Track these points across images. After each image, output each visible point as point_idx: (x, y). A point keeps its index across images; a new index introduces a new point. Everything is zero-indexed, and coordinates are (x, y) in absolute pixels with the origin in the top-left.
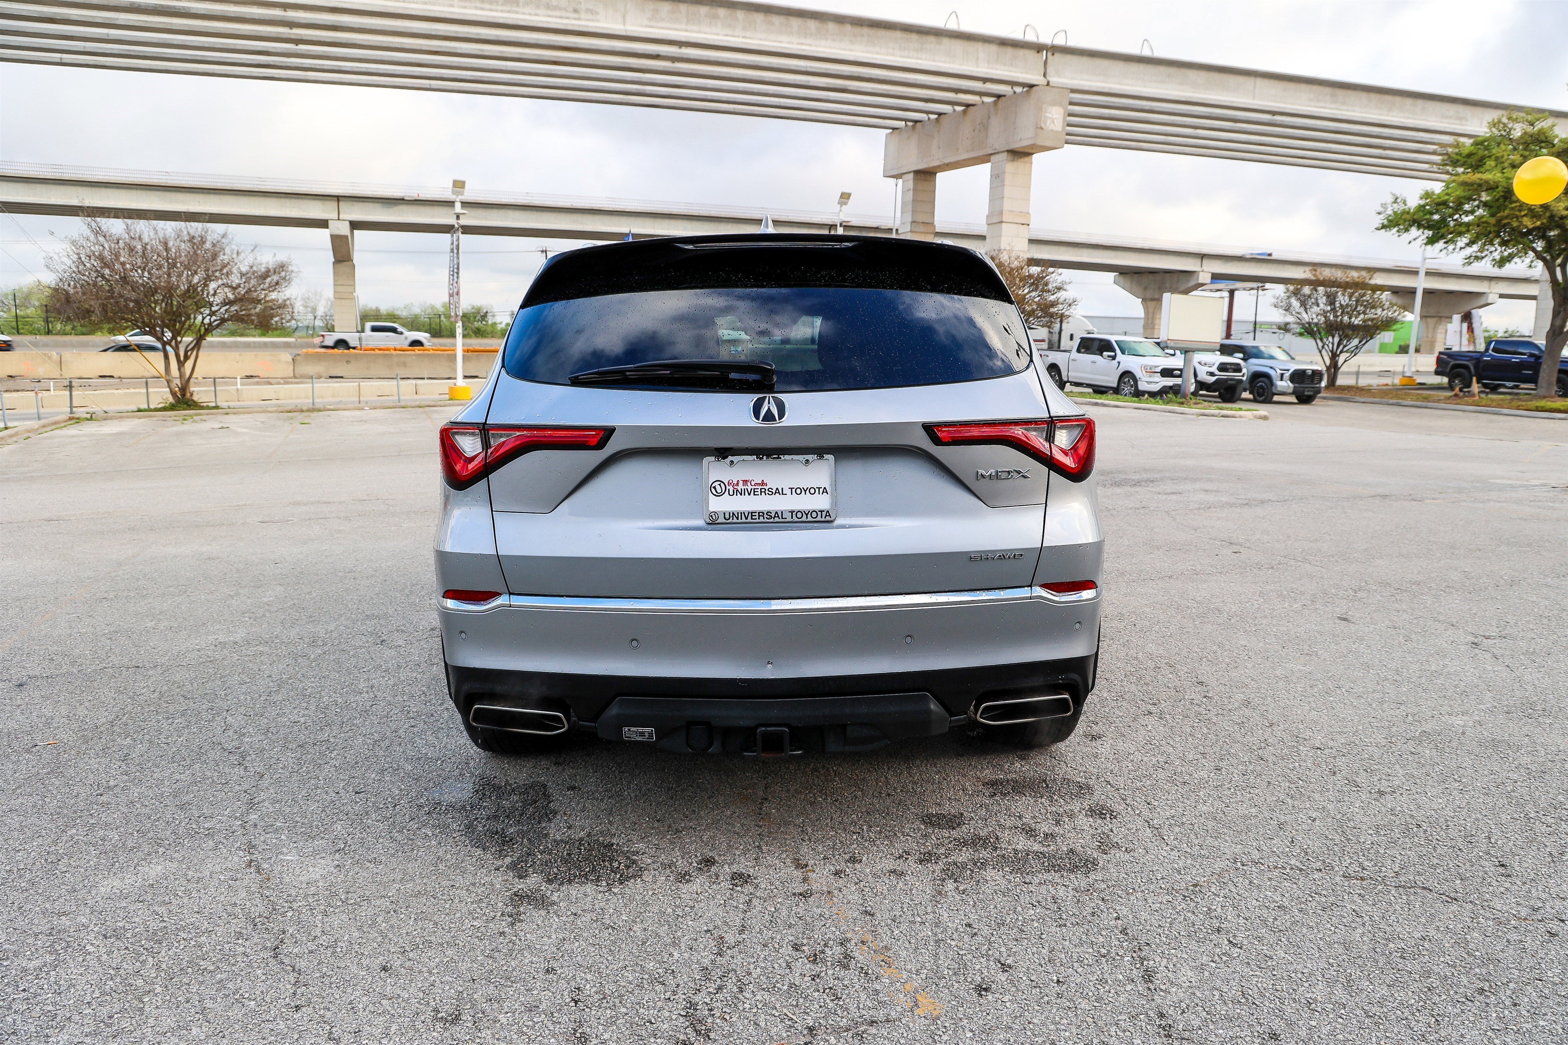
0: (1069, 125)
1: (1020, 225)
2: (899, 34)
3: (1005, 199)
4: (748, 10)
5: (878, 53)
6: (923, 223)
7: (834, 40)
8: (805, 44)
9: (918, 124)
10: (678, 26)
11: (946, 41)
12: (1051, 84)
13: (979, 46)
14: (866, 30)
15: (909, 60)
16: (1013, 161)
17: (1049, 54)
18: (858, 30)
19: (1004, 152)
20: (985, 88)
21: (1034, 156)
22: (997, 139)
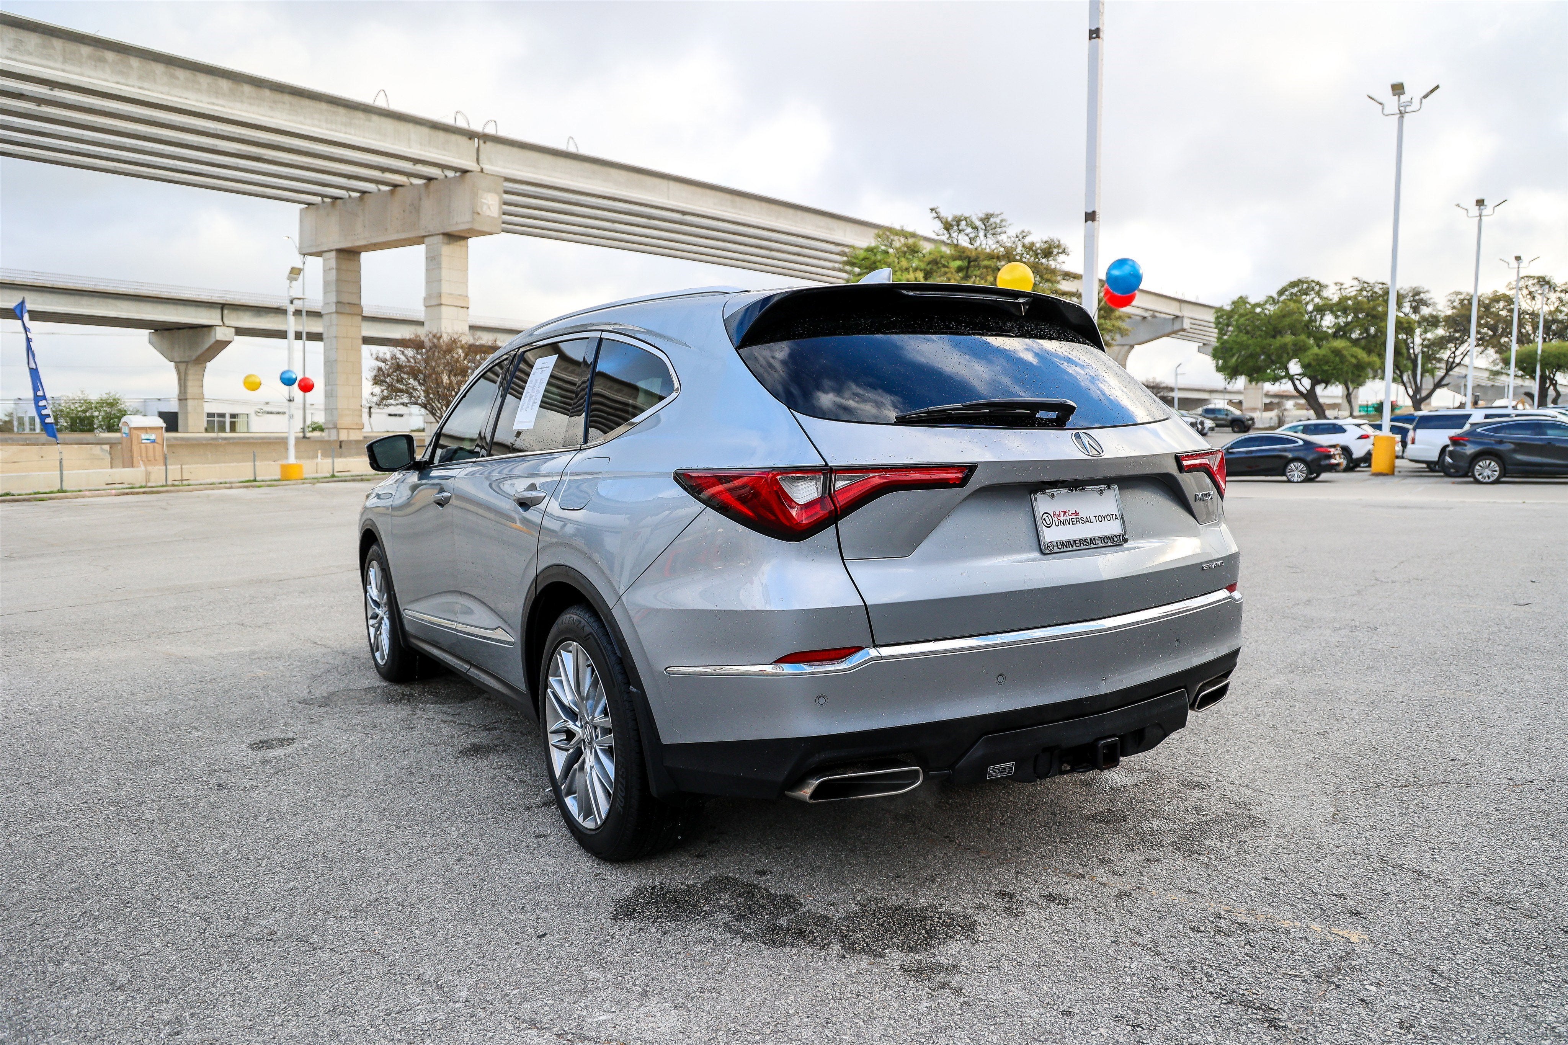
0: (504, 214)
1: (460, 309)
2: (324, 106)
3: (443, 282)
4: (145, 58)
5: (302, 123)
6: (349, 304)
7: (250, 104)
8: (217, 105)
9: (338, 201)
10: (52, 64)
11: (375, 118)
12: (485, 171)
13: (410, 127)
14: (287, 98)
15: (337, 134)
16: (448, 244)
17: (481, 142)
18: (278, 96)
19: (439, 234)
20: (416, 170)
21: (469, 240)
22: (430, 220)
